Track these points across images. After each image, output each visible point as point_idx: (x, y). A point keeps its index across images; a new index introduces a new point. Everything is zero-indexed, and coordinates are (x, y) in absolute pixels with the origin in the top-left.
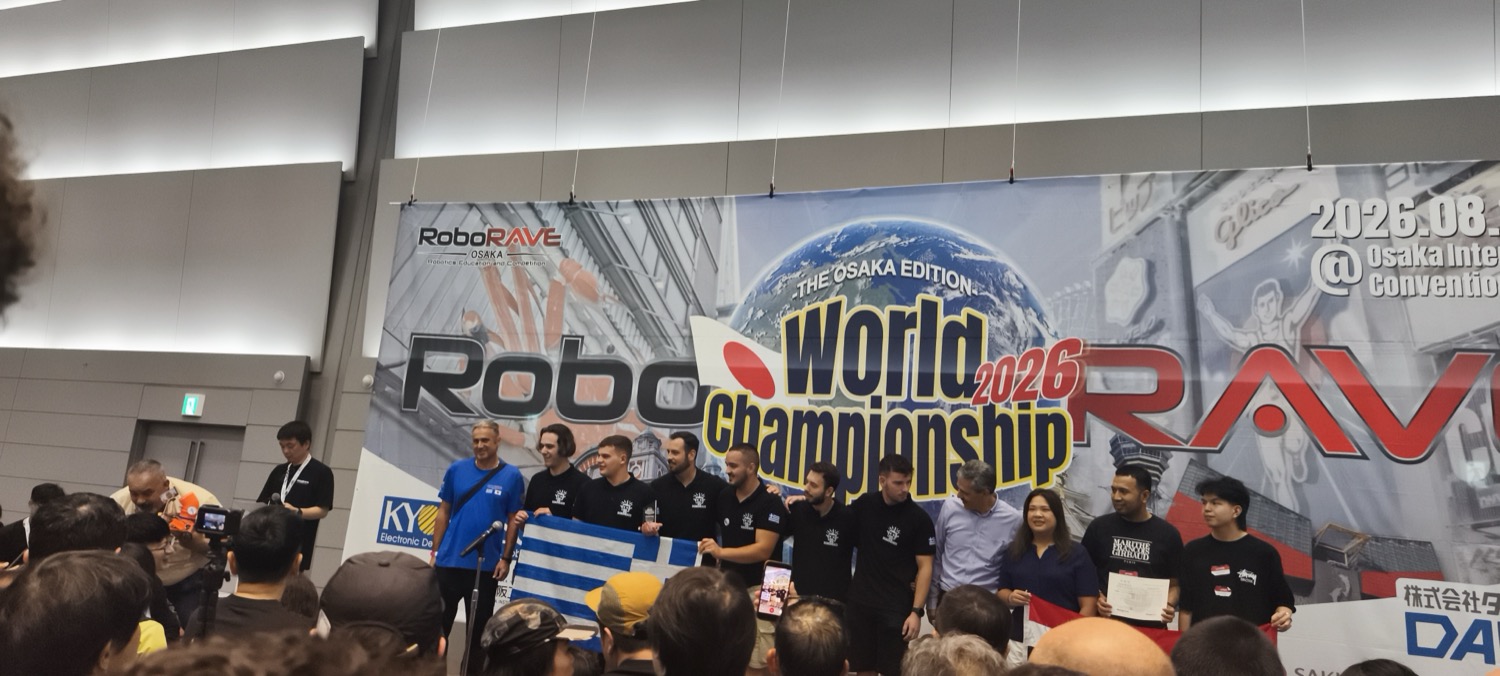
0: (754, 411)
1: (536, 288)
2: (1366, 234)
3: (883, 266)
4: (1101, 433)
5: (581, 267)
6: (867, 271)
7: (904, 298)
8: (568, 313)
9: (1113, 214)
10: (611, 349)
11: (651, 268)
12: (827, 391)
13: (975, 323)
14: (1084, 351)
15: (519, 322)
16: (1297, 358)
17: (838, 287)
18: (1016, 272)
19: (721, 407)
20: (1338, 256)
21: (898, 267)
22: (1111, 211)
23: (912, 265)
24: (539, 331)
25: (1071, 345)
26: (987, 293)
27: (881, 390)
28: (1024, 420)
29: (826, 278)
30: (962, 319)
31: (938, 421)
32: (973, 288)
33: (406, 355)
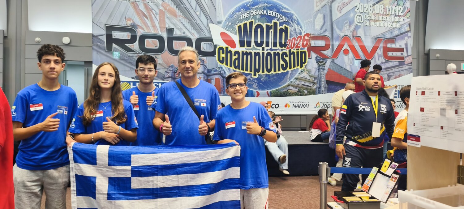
0: (231, 52)
1: (153, 11)
2: (364, 12)
3: (263, 12)
4: (314, 55)
5: (169, 5)
6: (259, 13)
7: (269, 21)
8: (167, 20)
9: (317, 2)
10: (184, 33)
11: (194, 7)
13: (286, 28)
15: (149, 22)
16: (351, 38)
17: (252, 17)
18: (296, 16)
19: (221, 51)
20: (359, 16)
21: (267, 13)
24: (157, 26)
25: (308, 35)
26: (289, 21)
27: (264, 46)
29: (248, 14)
30: (283, 27)
31: (278, 54)
32: (286, 19)
33: (104, 32)
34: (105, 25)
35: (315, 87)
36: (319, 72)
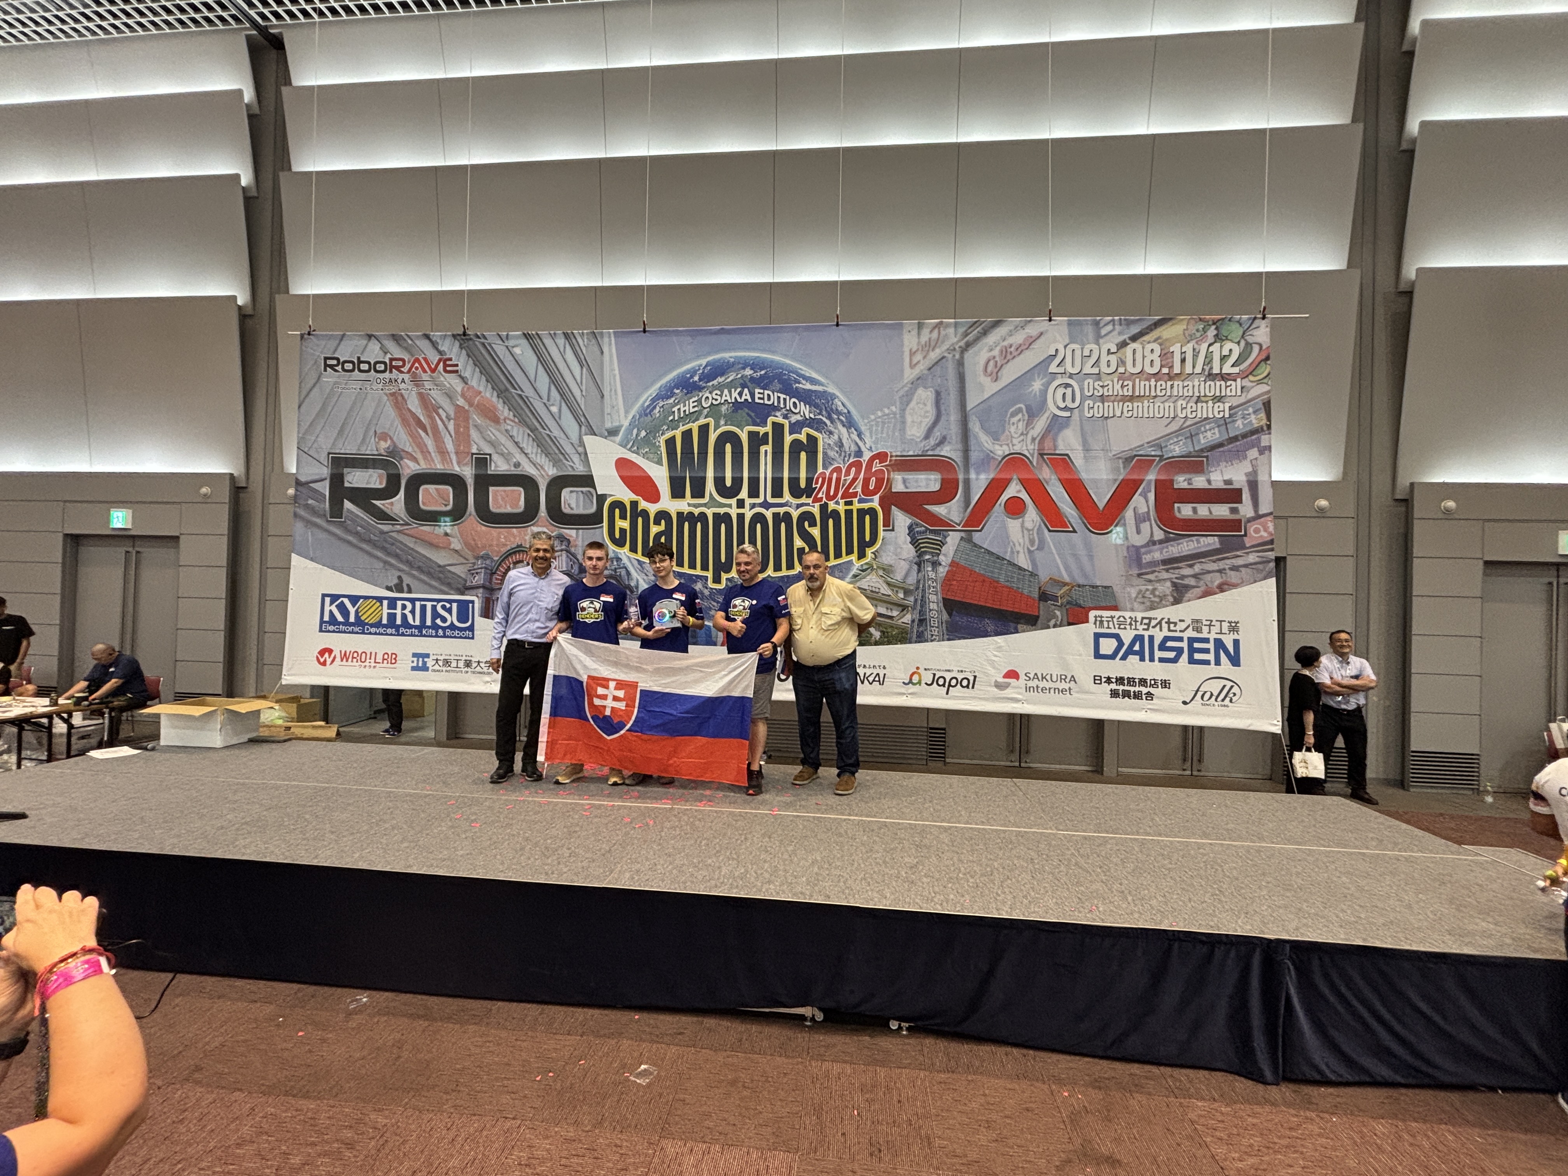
0: (645, 514)
1: (441, 411)
2: (1084, 372)
3: (740, 394)
4: (902, 520)
5: (480, 392)
6: (728, 398)
7: (758, 420)
8: (474, 434)
9: (912, 354)
10: (517, 465)
11: (544, 394)
12: (703, 496)
13: (813, 440)
14: (891, 461)
15: (430, 442)
16: (1035, 464)
17: (705, 412)
18: (842, 401)
19: (617, 511)
20: (1065, 388)
21: (752, 395)
22: (911, 350)
23: (763, 394)
24: (449, 450)
25: (881, 456)
26: (820, 417)
27: (744, 494)
28: (849, 513)
29: (696, 404)
30: (803, 437)
31: (787, 516)
32: (810, 412)
33: (325, 472)
34: (329, 453)
35: (908, 618)
36: (919, 571)
